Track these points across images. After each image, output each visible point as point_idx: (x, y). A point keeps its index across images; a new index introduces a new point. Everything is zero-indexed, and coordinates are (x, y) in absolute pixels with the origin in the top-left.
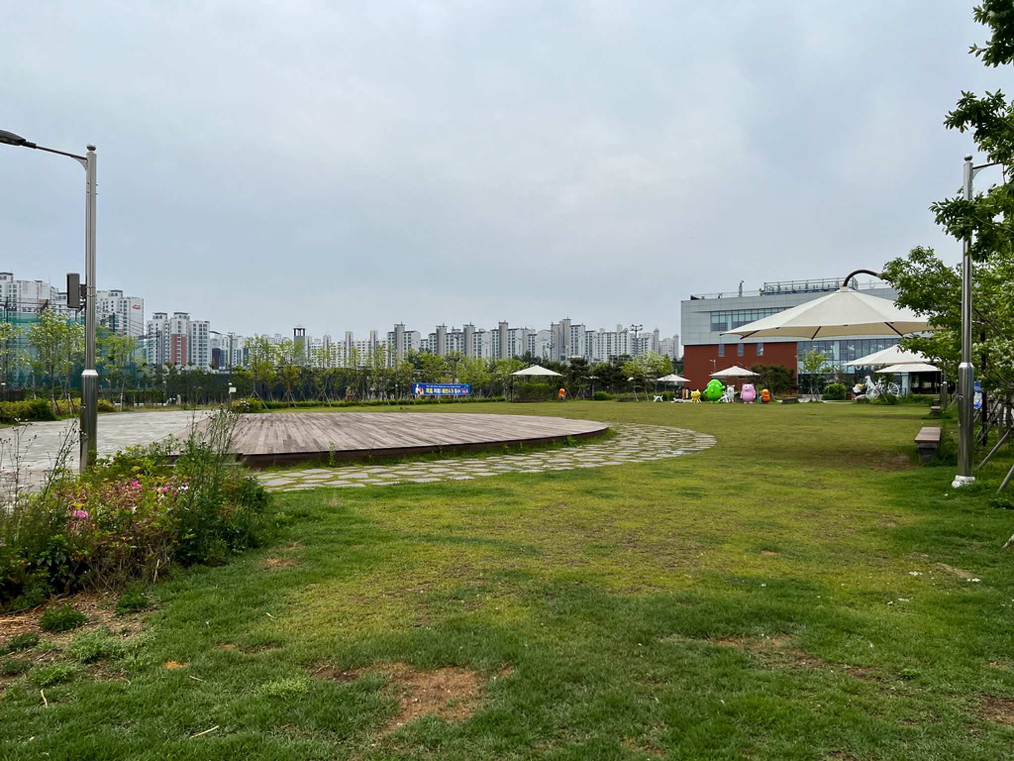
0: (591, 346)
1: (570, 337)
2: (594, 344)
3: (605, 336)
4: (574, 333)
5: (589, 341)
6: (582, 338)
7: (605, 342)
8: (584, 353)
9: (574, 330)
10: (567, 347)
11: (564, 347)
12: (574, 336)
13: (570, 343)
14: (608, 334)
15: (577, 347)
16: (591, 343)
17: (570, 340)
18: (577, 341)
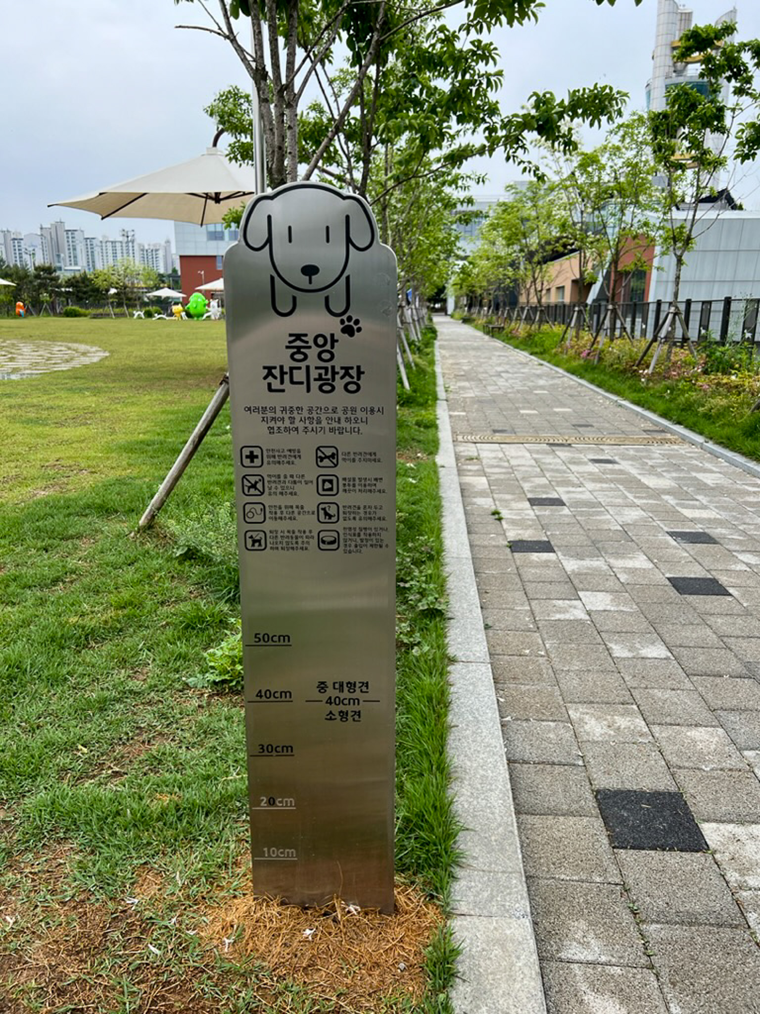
0: (93, 255)
1: (66, 244)
2: (96, 254)
3: (109, 244)
4: (70, 240)
5: (90, 250)
6: (80, 247)
7: (110, 252)
8: (85, 264)
9: (70, 236)
10: (62, 255)
11: (58, 256)
12: (71, 244)
13: (67, 252)
14: (112, 242)
15: (75, 257)
16: (92, 252)
17: (66, 248)
18: (75, 249)
